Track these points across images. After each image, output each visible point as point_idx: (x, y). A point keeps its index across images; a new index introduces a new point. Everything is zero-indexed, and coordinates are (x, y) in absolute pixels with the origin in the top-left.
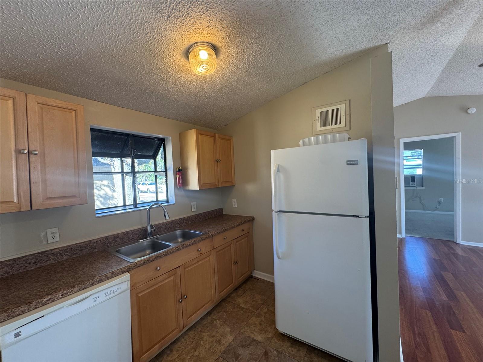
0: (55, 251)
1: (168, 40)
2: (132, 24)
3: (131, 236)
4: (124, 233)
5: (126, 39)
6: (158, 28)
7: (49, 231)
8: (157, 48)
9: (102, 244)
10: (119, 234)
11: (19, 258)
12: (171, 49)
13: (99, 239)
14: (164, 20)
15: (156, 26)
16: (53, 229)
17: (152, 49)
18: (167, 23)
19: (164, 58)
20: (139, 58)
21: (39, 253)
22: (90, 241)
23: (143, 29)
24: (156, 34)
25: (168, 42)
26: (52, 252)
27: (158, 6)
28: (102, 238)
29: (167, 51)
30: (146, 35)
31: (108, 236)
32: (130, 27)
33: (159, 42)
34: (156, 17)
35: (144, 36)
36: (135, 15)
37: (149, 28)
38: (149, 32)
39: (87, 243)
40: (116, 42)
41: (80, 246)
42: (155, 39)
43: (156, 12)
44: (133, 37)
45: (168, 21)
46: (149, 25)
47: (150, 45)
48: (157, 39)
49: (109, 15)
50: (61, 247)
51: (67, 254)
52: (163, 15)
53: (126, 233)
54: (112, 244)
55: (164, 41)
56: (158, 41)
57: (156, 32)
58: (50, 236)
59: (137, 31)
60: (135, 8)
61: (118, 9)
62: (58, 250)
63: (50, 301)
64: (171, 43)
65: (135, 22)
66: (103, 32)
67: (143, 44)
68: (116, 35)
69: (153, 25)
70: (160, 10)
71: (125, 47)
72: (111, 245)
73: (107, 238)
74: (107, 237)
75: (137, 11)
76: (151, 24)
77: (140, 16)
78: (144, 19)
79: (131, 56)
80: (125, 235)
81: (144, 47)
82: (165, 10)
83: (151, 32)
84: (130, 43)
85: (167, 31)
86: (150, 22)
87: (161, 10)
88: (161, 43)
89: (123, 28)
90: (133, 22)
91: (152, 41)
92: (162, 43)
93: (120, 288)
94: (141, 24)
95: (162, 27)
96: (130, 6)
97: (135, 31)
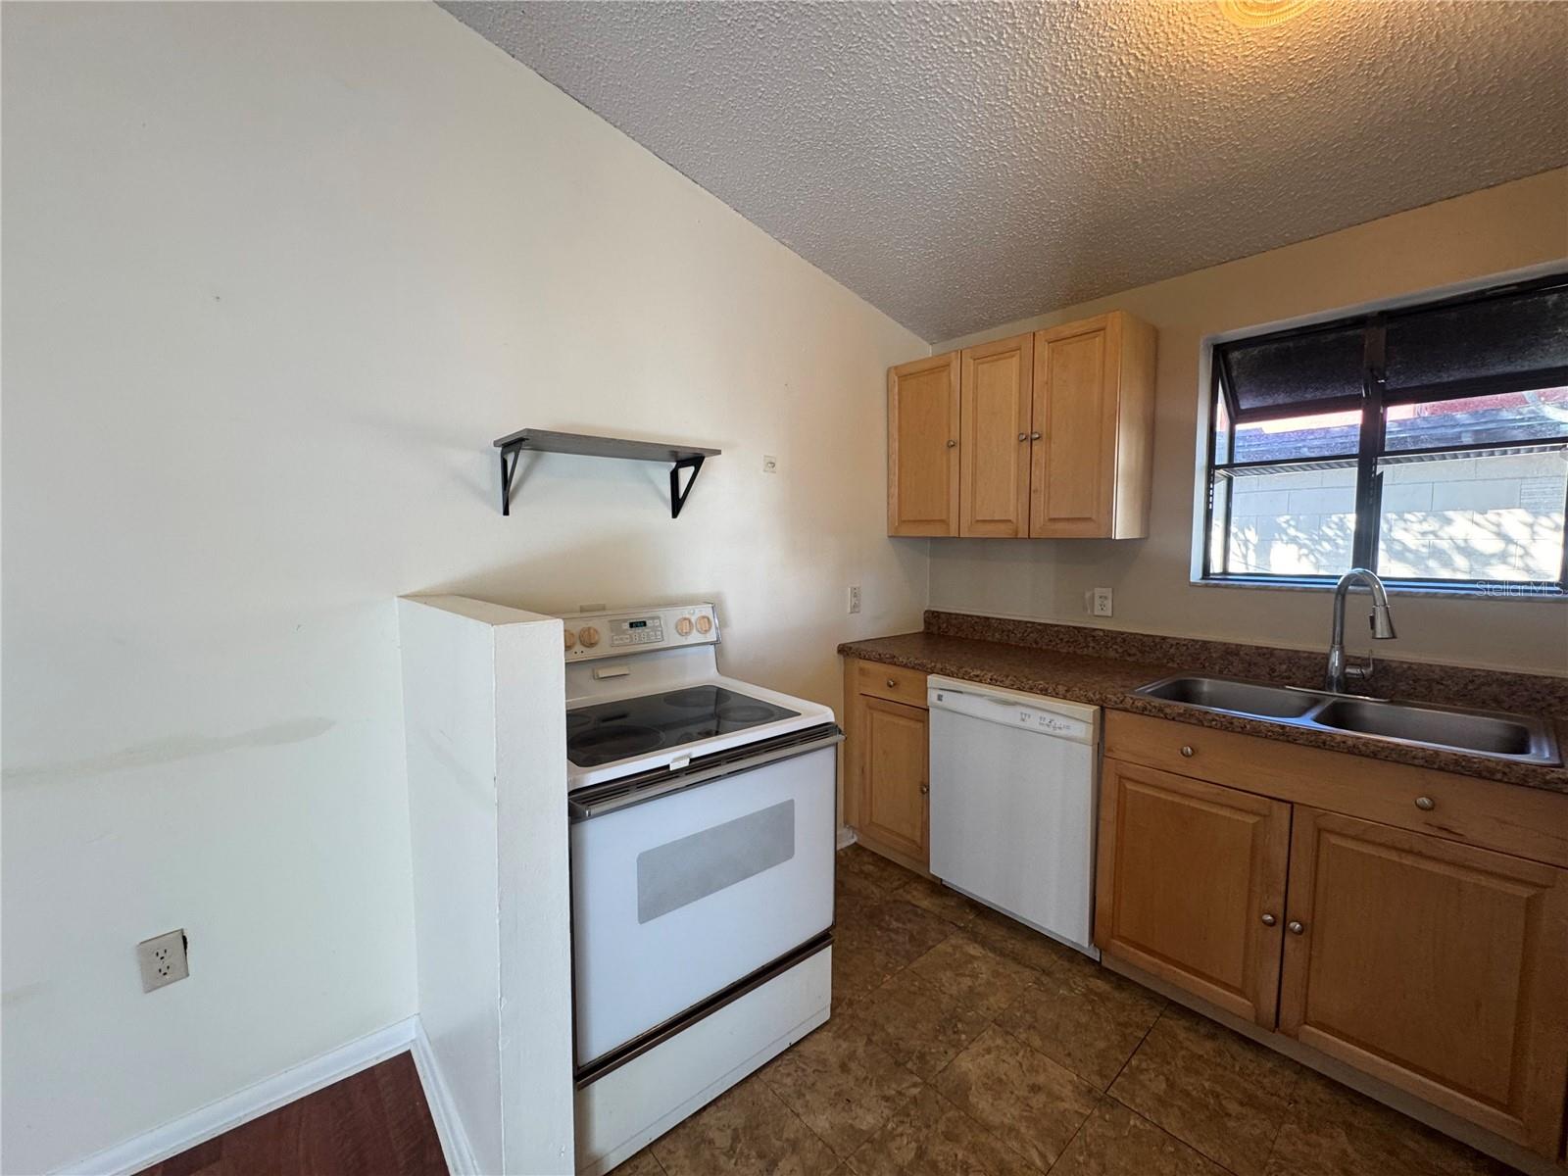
0: (1097, 633)
1: (1146, 28)
2: (1057, 95)
3: (1284, 667)
4: (1257, 648)
5: (1088, 122)
6: (1094, 44)
7: (1098, 591)
8: (1153, 68)
9: (1190, 655)
10: (1241, 645)
11: (1052, 625)
12: (1184, 31)
13: (1185, 640)
14: (1080, 21)
15: (1089, 46)
16: (1104, 589)
17: (1149, 81)
18: (1091, 16)
19: (1204, 63)
20: (1157, 122)
21: (1075, 628)
22: (1164, 638)
23: (1081, 78)
24: (1111, 54)
25: (1152, 33)
26: (1093, 634)
27: (1040, 23)
28: (1193, 640)
29: (1183, 45)
30: (1099, 77)
31: (1209, 642)
32: (1063, 99)
33: (1137, 54)
34: (1065, 38)
35: (1101, 82)
36: (1040, 79)
37: (1084, 65)
38: (1096, 69)
39: (1157, 640)
40: (1084, 142)
41: (1141, 640)
42: (1122, 64)
43: (1051, 32)
44: (1092, 107)
45: (1089, 11)
46: (1076, 60)
47: (1135, 82)
48: (1123, 58)
49: (1022, 123)
50: (1109, 631)
51: (1116, 649)
52: (1068, 19)
53: (1268, 653)
54: (1217, 668)
55: (1142, 43)
56: (1132, 58)
57: (1103, 54)
58: (1097, 602)
59: (1080, 91)
60: (1026, 71)
61: (1016, 104)
62: (1101, 634)
63: (978, 679)
64: (1161, 25)
65: (1057, 86)
66: (1051, 150)
67: (1121, 95)
68: (1069, 134)
69: (1082, 51)
70: (1051, 22)
71: (1106, 134)
72: (1212, 668)
73: (1205, 645)
74: (1205, 642)
75: (1033, 71)
76: (1075, 55)
77: (1047, 69)
78: (1057, 66)
79: (1138, 134)
80: (1259, 655)
81: (1131, 96)
82: (1055, 8)
83: (1098, 64)
84: (1102, 119)
85: (1115, 23)
86: (1070, 57)
87: (1053, 20)
88: (1145, 53)
89: (1059, 115)
90: (1053, 90)
91: (1124, 71)
92: (1148, 48)
93: (1068, 727)
94: (1066, 74)
95: (1098, 34)
96: (1017, 78)
97: (1077, 96)
